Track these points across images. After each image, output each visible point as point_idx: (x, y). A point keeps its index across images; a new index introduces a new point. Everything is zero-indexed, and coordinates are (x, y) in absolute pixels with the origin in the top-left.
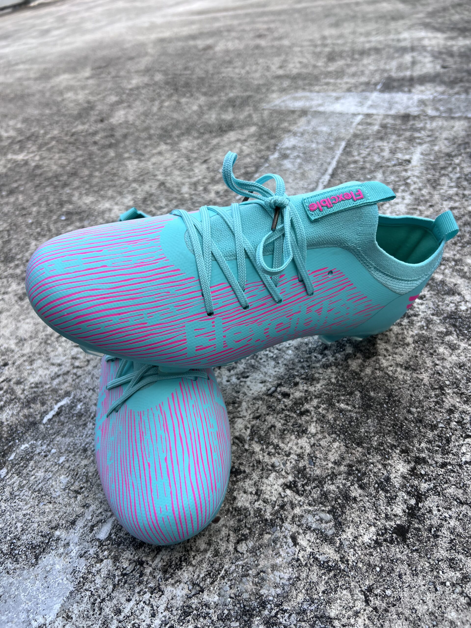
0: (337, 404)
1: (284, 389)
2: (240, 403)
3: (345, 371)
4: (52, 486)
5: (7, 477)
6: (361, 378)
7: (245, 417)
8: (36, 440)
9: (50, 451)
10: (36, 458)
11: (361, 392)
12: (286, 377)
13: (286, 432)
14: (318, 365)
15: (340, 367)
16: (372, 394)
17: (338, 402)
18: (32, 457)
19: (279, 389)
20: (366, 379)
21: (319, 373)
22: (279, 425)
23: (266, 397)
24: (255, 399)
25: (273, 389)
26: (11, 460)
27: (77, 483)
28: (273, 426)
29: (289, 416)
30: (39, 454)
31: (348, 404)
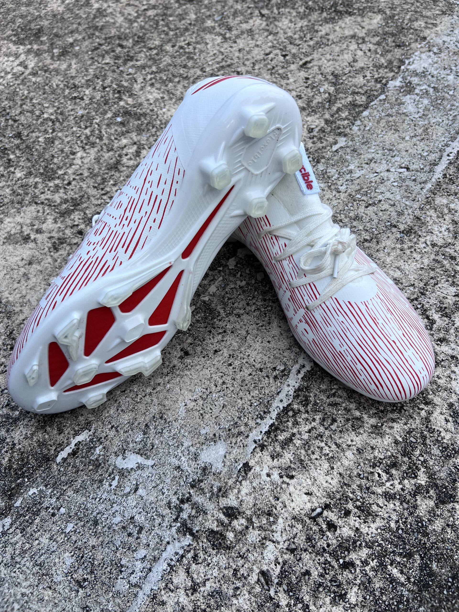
0: (389, 567)
1: (331, 516)
2: (276, 517)
3: (411, 514)
4: (55, 564)
5: (11, 530)
6: (428, 534)
7: (278, 543)
8: (46, 486)
9: (59, 509)
10: (43, 513)
11: (422, 558)
12: (338, 496)
13: (321, 589)
14: (379, 490)
15: (406, 506)
16: (434, 566)
17: (391, 565)
18: (39, 510)
19: (325, 513)
20: (433, 539)
21: (378, 505)
22: (315, 573)
23: (308, 521)
24: (294, 518)
25: (319, 510)
26: (17, 507)
27: (80, 570)
28: (308, 573)
29: (329, 563)
30: (47, 508)
31: (402, 572)
